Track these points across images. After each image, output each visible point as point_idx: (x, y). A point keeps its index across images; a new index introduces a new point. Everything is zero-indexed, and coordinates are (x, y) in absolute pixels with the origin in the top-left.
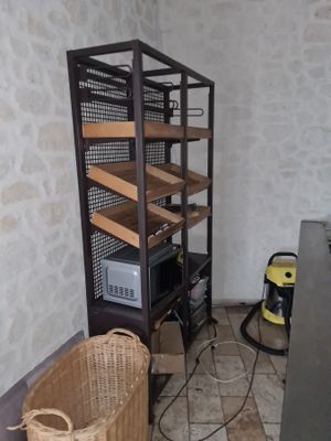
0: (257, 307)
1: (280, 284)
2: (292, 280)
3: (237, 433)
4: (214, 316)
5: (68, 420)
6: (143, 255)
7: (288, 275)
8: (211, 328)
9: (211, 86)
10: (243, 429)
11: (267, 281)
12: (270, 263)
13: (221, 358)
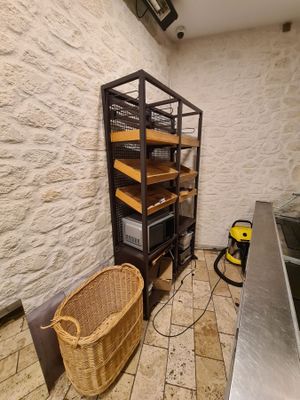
0: (223, 252)
1: (238, 240)
2: (248, 238)
3: (201, 337)
4: (196, 255)
5: (77, 325)
6: (143, 218)
7: (245, 235)
8: (193, 262)
9: (201, 114)
10: (205, 335)
11: (230, 237)
12: (233, 226)
13: (197, 282)
